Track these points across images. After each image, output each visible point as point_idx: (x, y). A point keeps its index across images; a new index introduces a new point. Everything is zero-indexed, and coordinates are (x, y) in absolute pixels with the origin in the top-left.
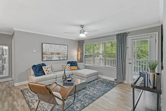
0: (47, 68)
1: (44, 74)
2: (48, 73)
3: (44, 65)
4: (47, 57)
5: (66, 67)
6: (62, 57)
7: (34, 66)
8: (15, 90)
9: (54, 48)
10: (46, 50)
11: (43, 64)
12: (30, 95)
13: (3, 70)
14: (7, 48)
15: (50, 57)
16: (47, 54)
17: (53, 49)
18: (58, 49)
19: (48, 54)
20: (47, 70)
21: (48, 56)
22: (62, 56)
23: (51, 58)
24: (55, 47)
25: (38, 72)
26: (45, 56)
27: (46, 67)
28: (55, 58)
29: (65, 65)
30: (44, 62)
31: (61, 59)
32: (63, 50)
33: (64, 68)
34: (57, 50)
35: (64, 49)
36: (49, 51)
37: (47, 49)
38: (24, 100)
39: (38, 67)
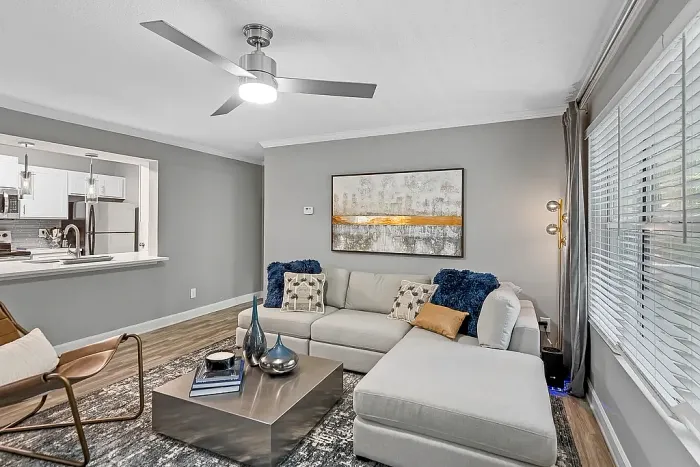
2: (287, 304)
4: (348, 236)
6: (427, 240)
9: (381, 194)
10: (345, 203)
15: (360, 237)
16: (349, 224)
17: (376, 199)
18: (399, 199)
19: (353, 221)
20: (289, 291)
21: (354, 232)
22: (422, 235)
23: (367, 242)
24: (384, 186)
26: (343, 231)
28: (386, 240)
31: (420, 248)
32: (430, 196)
34: (395, 201)
35: (442, 195)
36: (358, 210)
37: (350, 198)
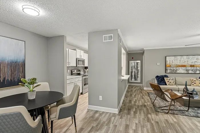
0: (169, 80)
1: (166, 85)
2: (169, 84)
3: (167, 76)
4: (170, 69)
5: (195, 82)
7: (157, 77)
8: (144, 91)
9: (180, 60)
10: (170, 62)
11: (165, 75)
12: (153, 96)
13: (137, 78)
14: (139, 61)
15: (174, 70)
17: (179, 61)
19: (172, 66)
20: (168, 81)
21: (172, 68)
22: (191, 69)
23: (176, 71)
24: (181, 59)
25: (161, 82)
26: (169, 68)
27: (168, 78)
28: (181, 70)
29: (195, 79)
30: (167, 74)
31: (190, 72)
32: (193, 61)
33: (193, 82)
34: (184, 62)
36: (174, 64)
37: (171, 61)
38: (149, 97)
39: (160, 78)
